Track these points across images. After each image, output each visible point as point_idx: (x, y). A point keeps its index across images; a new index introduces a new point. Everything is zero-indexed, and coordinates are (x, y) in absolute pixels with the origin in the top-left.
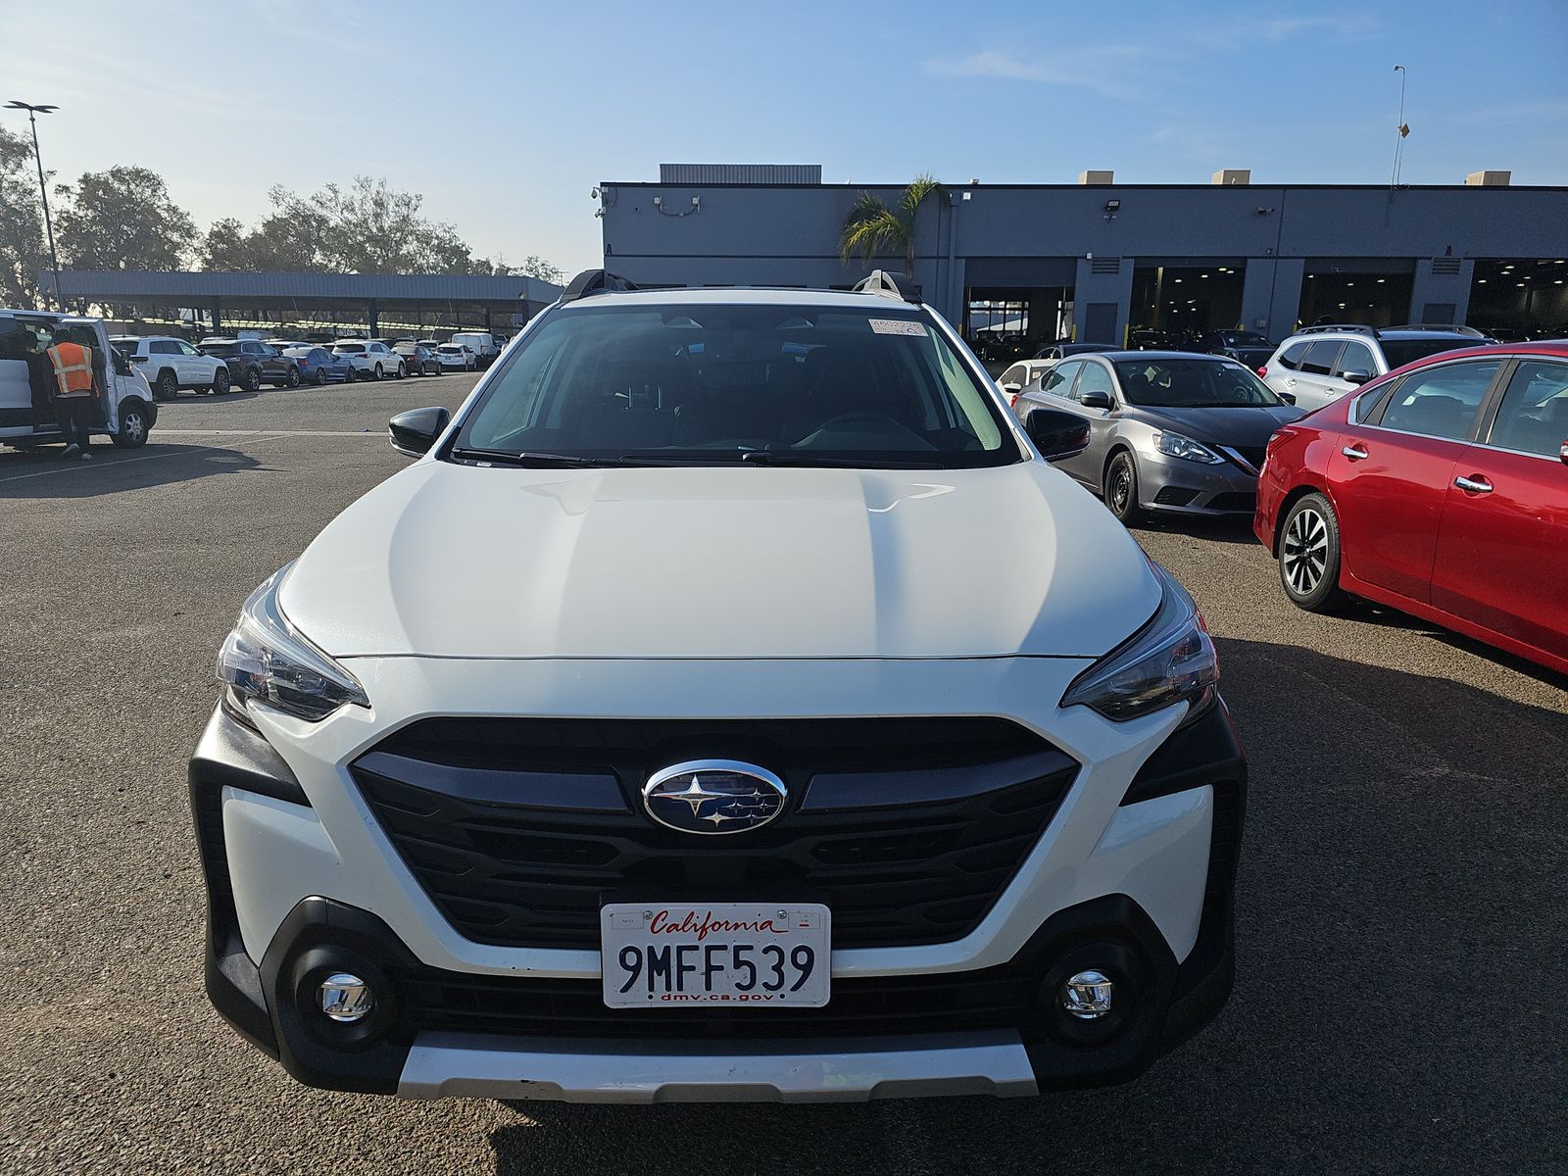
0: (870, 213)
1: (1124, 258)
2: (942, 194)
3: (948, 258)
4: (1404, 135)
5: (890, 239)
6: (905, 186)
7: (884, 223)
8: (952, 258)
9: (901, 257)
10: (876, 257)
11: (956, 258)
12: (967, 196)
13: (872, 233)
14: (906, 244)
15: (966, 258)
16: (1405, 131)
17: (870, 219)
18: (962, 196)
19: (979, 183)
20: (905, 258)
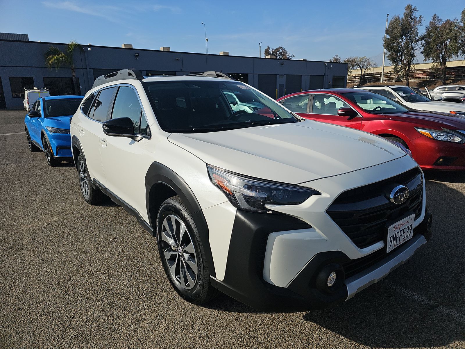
0: (55, 52)
1: (143, 70)
2: (80, 48)
3: (87, 69)
4: (207, 41)
5: (65, 61)
6: (66, 44)
7: (61, 56)
8: (88, 69)
9: (70, 68)
10: (60, 68)
11: (89, 69)
12: (89, 49)
13: (58, 59)
14: (71, 64)
15: (93, 69)
16: (207, 40)
17: (56, 55)
18: (88, 49)
19: (92, 45)
20: (71, 68)
